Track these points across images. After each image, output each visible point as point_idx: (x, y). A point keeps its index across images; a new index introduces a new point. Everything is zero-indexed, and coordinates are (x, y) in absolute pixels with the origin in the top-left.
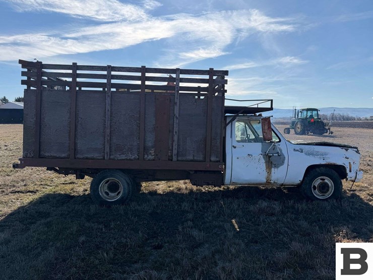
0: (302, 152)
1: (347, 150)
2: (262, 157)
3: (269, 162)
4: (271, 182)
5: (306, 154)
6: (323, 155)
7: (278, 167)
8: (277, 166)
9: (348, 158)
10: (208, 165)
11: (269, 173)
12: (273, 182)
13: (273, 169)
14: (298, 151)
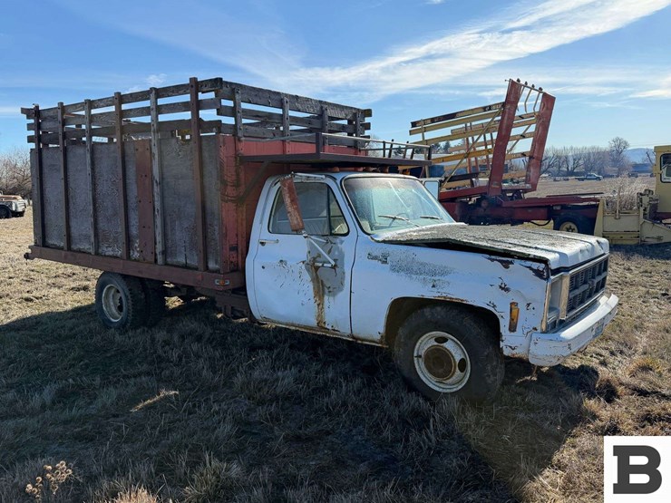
0: (386, 262)
1: (506, 265)
2: (303, 267)
3: (318, 282)
4: (326, 326)
5: (393, 269)
6: (435, 273)
7: (334, 295)
8: (333, 292)
9: (507, 290)
10: (200, 278)
11: (320, 305)
12: (330, 327)
13: (326, 298)
14: (375, 258)
